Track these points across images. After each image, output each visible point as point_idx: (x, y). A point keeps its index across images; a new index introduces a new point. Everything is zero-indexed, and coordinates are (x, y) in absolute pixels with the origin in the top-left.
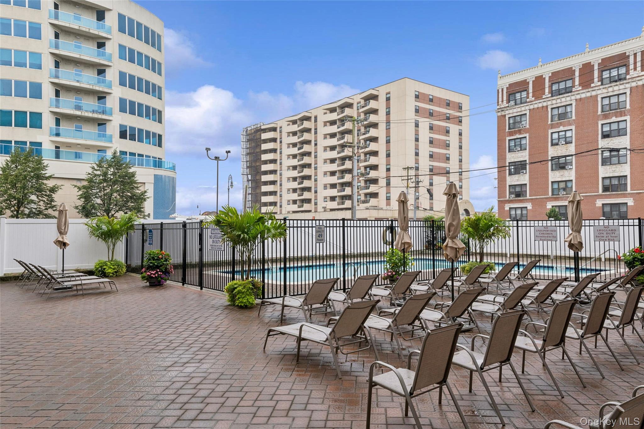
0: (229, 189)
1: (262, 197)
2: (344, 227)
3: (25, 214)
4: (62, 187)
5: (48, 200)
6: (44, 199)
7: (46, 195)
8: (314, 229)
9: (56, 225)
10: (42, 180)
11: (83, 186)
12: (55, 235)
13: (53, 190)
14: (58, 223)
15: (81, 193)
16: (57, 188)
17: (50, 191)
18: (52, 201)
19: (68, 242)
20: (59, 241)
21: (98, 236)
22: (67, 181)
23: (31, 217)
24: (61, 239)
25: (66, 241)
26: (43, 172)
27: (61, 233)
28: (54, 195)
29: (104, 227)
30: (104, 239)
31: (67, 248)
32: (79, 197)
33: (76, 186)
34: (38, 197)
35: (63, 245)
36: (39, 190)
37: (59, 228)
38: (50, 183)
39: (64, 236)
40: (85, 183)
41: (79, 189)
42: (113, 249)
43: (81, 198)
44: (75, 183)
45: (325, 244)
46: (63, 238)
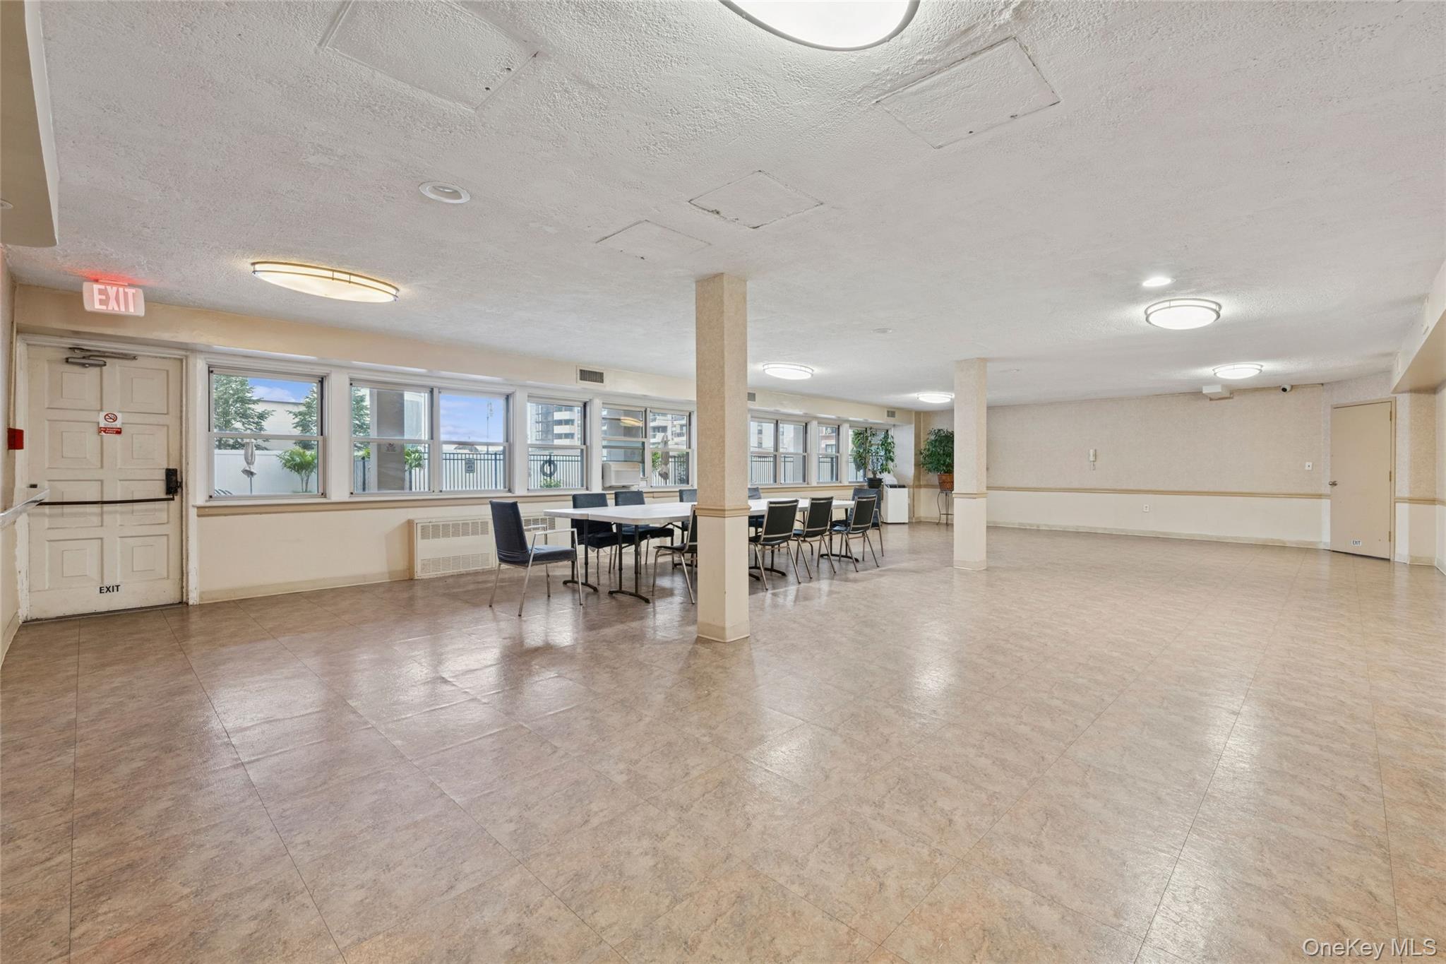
0: (488, 418)
1: (555, 427)
2: (496, 459)
3: (229, 445)
4: (273, 413)
5: (256, 428)
6: (251, 427)
7: (254, 423)
8: (463, 461)
9: (243, 457)
10: (249, 404)
11: (299, 412)
12: (244, 465)
13: (262, 416)
14: (245, 455)
15: (297, 420)
16: (268, 414)
17: (258, 417)
18: (261, 429)
19: (255, 472)
20: (246, 470)
21: (290, 467)
22: (280, 405)
23: (237, 448)
24: (248, 469)
25: (252, 470)
26: (249, 395)
27: (248, 463)
28: (263, 423)
29: (298, 460)
30: (298, 471)
31: (255, 476)
32: (294, 425)
33: (290, 412)
34: (243, 424)
35: (250, 474)
36: (244, 416)
37: (246, 459)
38: (259, 408)
39: (251, 466)
40: (303, 409)
41: (296, 415)
42: (307, 480)
43: (297, 426)
44: (291, 408)
45: (475, 474)
46: (250, 468)
